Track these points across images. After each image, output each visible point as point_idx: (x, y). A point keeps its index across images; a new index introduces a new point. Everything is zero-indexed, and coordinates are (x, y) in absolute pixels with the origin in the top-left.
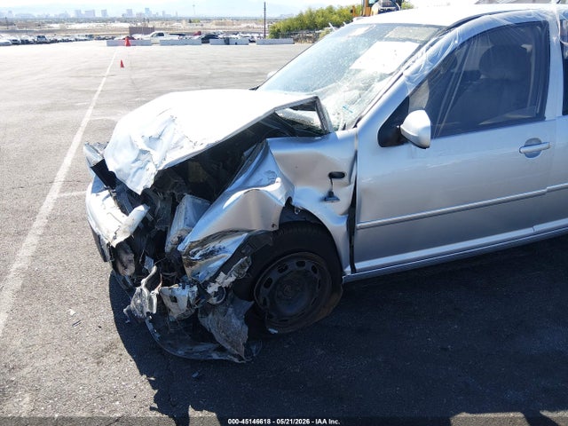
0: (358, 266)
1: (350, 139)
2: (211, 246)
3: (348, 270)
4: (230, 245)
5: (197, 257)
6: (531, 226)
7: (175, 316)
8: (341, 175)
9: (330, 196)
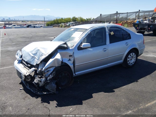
0: (76, 73)
1: (72, 50)
2: (48, 69)
3: (74, 74)
4: (52, 69)
5: (46, 72)
6: (107, 64)
7: (41, 85)
8: (71, 56)
9: (70, 60)
